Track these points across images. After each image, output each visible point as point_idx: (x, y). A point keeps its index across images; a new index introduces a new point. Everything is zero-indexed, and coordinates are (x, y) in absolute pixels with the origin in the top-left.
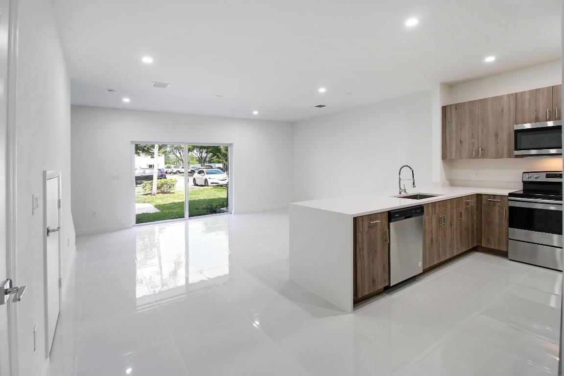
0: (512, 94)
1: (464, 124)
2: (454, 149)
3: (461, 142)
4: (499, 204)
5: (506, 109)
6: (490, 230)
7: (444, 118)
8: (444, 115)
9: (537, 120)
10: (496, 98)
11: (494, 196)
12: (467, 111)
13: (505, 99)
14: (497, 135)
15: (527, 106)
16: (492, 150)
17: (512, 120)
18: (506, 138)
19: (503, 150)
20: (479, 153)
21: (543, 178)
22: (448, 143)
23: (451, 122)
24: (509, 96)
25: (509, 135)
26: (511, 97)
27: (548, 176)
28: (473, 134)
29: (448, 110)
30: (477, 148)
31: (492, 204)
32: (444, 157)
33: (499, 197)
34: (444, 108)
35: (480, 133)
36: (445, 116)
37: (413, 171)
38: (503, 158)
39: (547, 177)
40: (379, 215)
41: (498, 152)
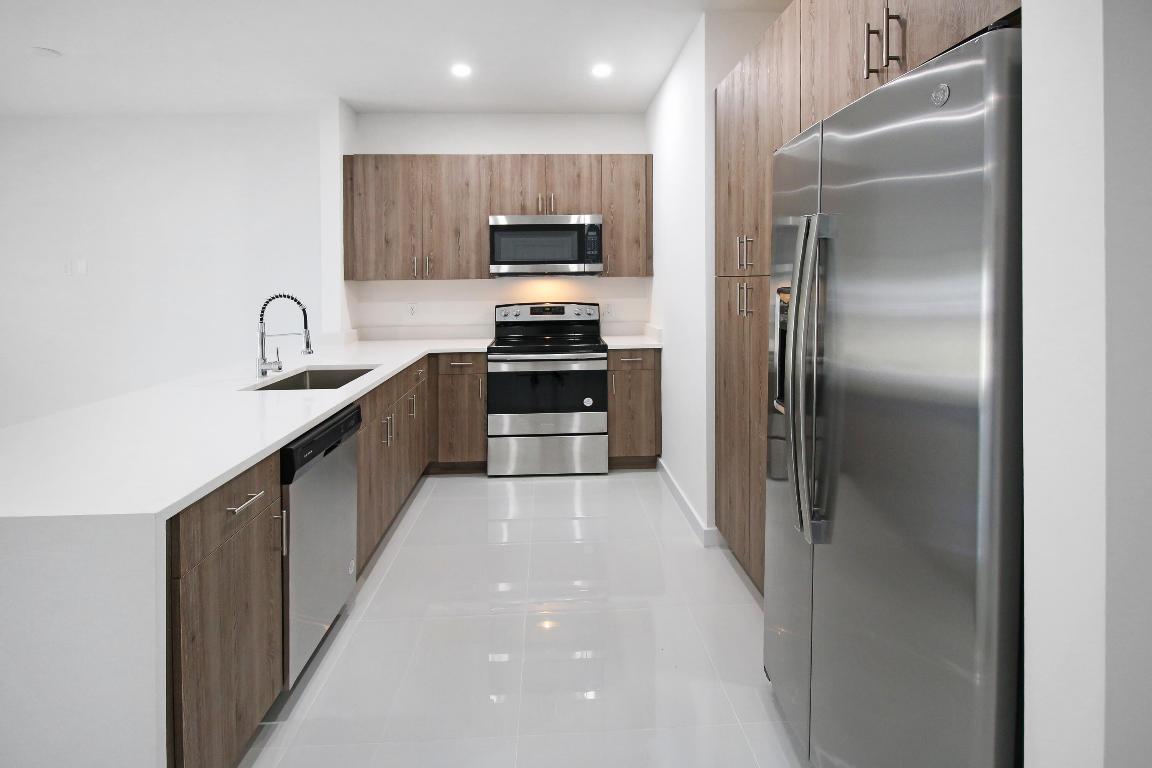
0: (484, 157)
1: (393, 203)
2: (372, 256)
3: (387, 242)
4: (470, 371)
5: (473, 182)
6: (453, 427)
7: (349, 182)
8: (349, 176)
9: (523, 211)
10: (457, 157)
11: (461, 355)
12: (400, 176)
13: (472, 163)
14: (457, 233)
15: (507, 184)
16: (450, 261)
17: (484, 204)
18: (473, 240)
19: (468, 262)
20: (425, 268)
21: (526, 316)
22: (358, 241)
23: (365, 194)
24: (480, 158)
25: (479, 235)
26: (482, 161)
27: (534, 311)
28: (412, 227)
29: (358, 168)
30: (420, 257)
31: (457, 371)
32: (350, 274)
33: (469, 357)
34: (349, 161)
35: (426, 225)
36: (352, 179)
37: (304, 310)
38: (468, 278)
39: (532, 314)
40: (256, 470)
41: (459, 266)
